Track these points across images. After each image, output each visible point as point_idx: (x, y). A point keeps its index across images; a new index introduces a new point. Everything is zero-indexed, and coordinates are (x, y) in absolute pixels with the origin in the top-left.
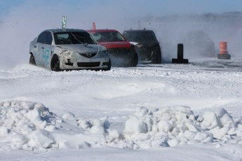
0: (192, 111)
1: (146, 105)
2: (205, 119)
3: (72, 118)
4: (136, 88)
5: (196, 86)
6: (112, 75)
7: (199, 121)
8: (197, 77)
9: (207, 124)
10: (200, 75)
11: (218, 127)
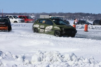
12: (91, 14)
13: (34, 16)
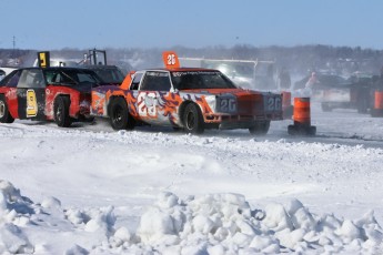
0: (247, 203)
1: (174, 189)
2: (268, 215)
3: (58, 206)
4: (158, 161)
5: (253, 161)
6: (121, 140)
7: (258, 219)
8: (255, 148)
9: (271, 223)
10: (260, 144)
11: (288, 229)
12: (359, 48)
13: (142, 58)
